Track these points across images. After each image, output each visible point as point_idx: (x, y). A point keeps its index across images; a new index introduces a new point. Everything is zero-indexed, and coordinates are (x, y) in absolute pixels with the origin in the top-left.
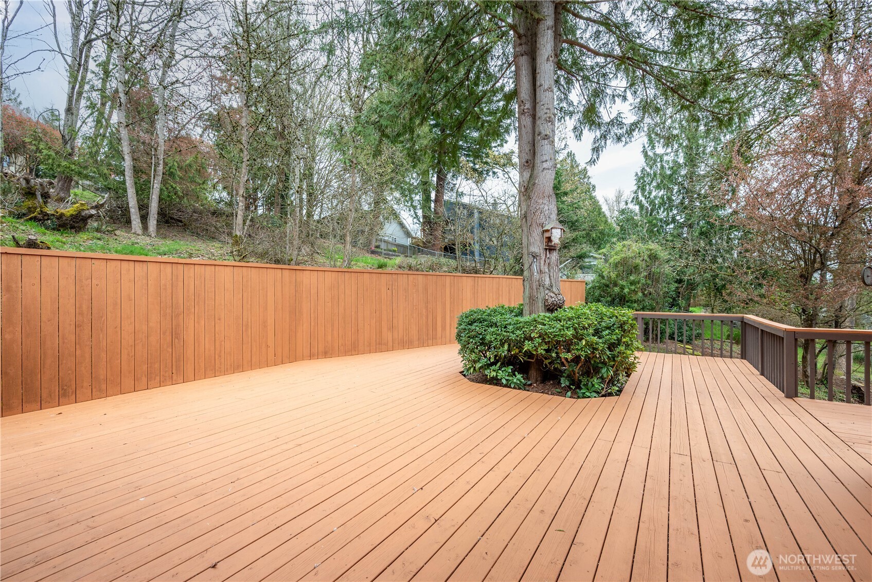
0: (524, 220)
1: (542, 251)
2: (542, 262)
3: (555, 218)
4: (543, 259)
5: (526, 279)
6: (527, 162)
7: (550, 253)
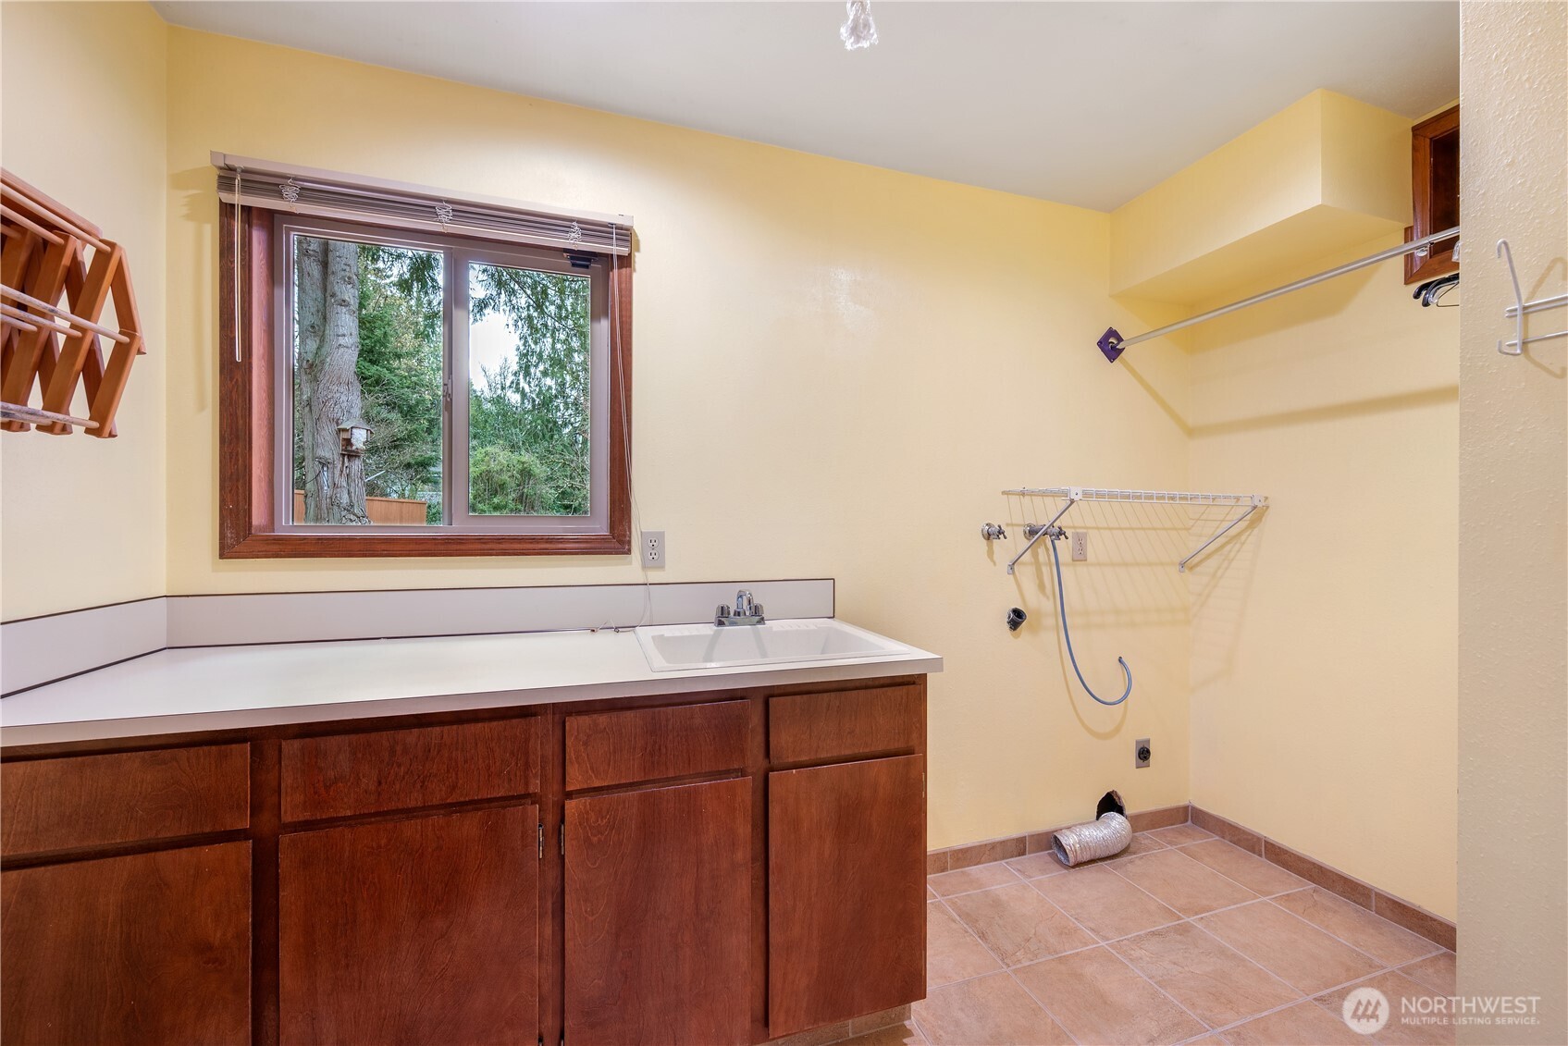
0: (307, 409)
1: (336, 456)
2: (337, 472)
3: (359, 413)
4: (339, 468)
5: (309, 495)
6: (313, 327)
7: (349, 461)
